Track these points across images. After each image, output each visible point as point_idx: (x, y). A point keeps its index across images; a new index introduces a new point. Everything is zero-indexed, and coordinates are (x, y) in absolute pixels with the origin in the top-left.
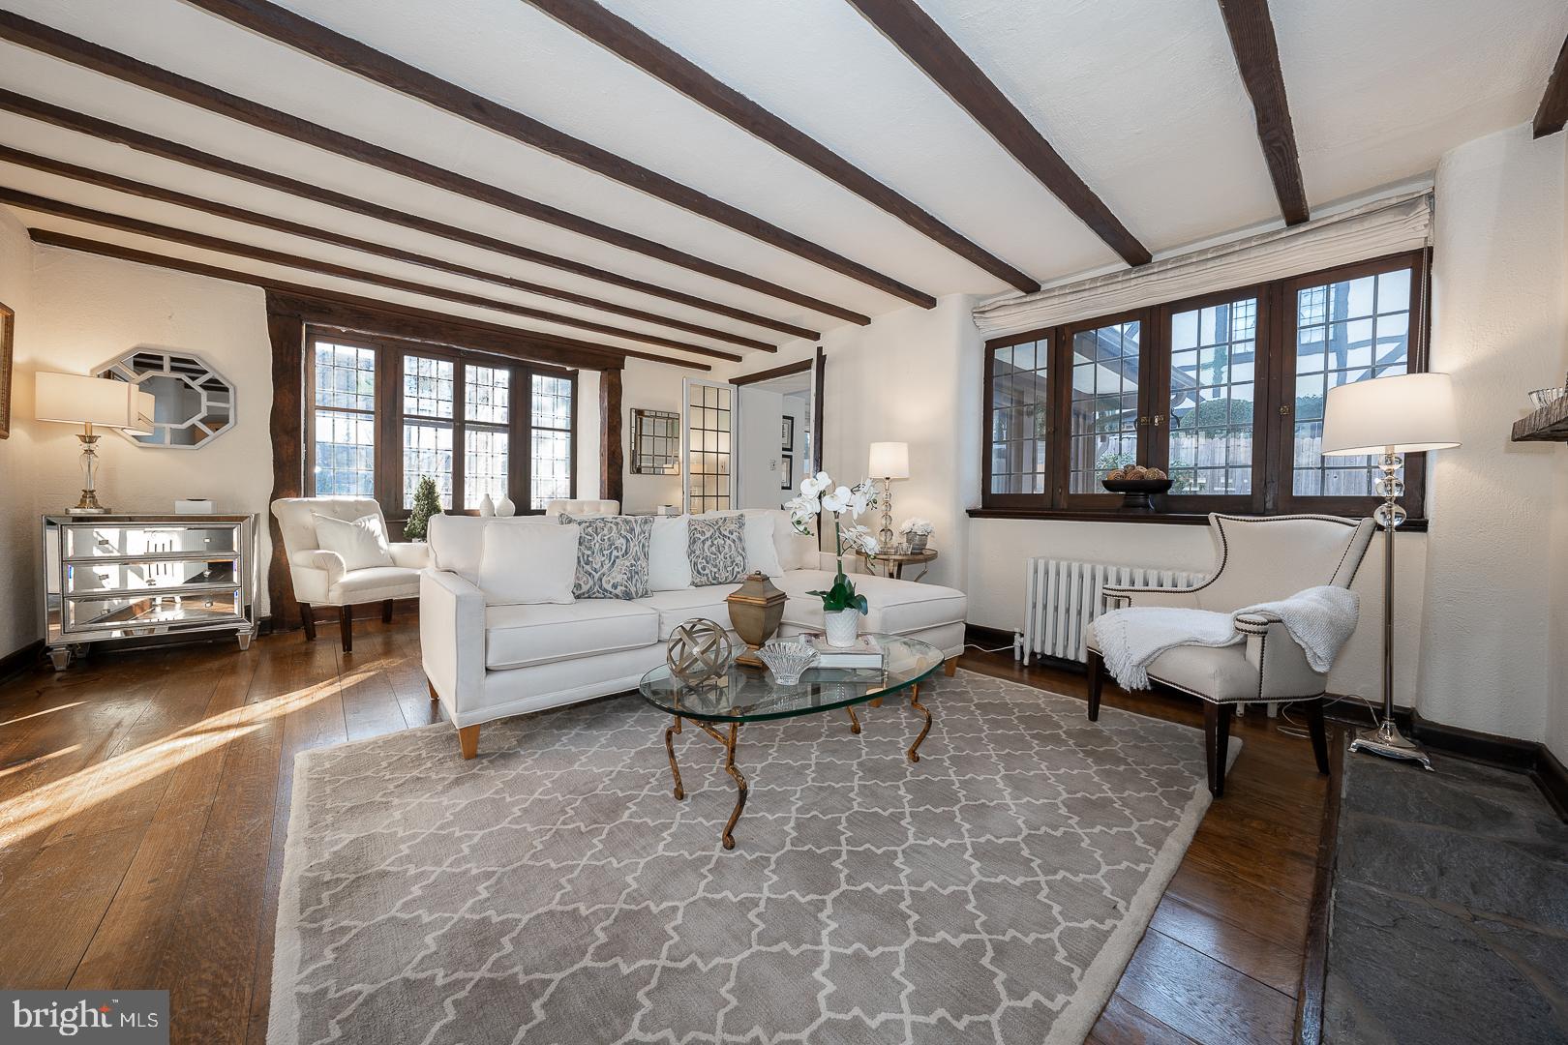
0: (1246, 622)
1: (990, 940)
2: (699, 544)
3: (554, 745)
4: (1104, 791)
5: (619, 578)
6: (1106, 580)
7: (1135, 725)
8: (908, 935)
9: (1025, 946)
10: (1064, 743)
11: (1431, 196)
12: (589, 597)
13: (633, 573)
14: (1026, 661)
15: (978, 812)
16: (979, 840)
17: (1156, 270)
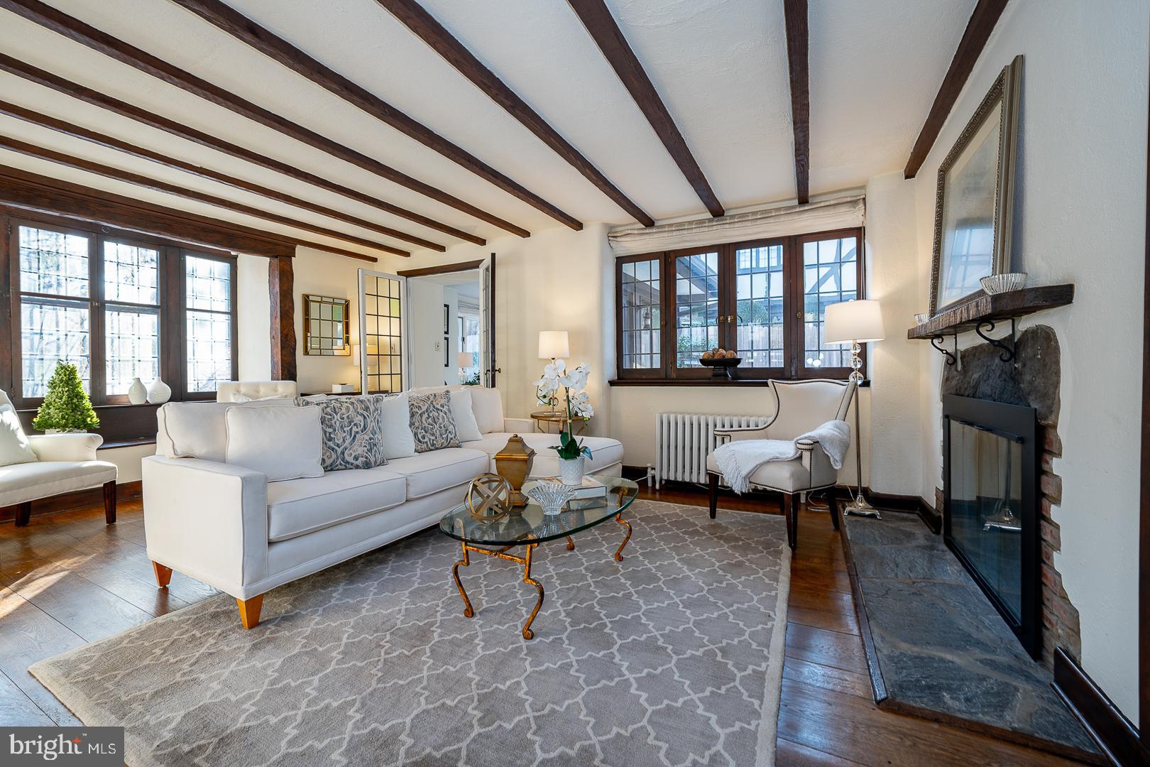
0: (803, 444)
1: (716, 648)
2: (417, 416)
3: (330, 601)
4: (736, 558)
5: (360, 450)
6: (715, 426)
7: (737, 517)
8: (672, 657)
9: (734, 646)
10: (703, 534)
11: (864, 199)
12: (332, 470)
13: (372, 446)
14: (657, 486)
15: (675, 583)
16: (683, 598)
17: (728, 222)
